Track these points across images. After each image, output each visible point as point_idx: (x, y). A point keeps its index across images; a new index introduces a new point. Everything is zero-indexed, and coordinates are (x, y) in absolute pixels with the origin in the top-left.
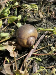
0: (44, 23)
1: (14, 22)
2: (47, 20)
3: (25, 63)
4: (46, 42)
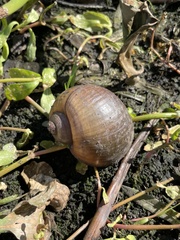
0: (139, 93)
2: (146, 77)
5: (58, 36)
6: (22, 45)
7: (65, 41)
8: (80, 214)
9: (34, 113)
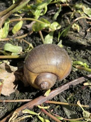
1: (41, 32)
3: (13, 116)
4: (81, 94)
5: (73, 13)
6: (54, 12)
7: (75, 16)
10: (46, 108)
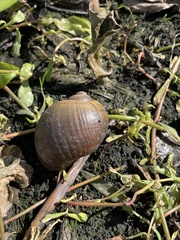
0: (108, 91)
1: (7, 88)
2: (118, 79)
3: (33, 234)
4: (108, 155)
5: (43, 36)
6: (9, 42)
7: (48, 41)
8: (41, 192)
9: (11, 102)
10: (72, 198)
